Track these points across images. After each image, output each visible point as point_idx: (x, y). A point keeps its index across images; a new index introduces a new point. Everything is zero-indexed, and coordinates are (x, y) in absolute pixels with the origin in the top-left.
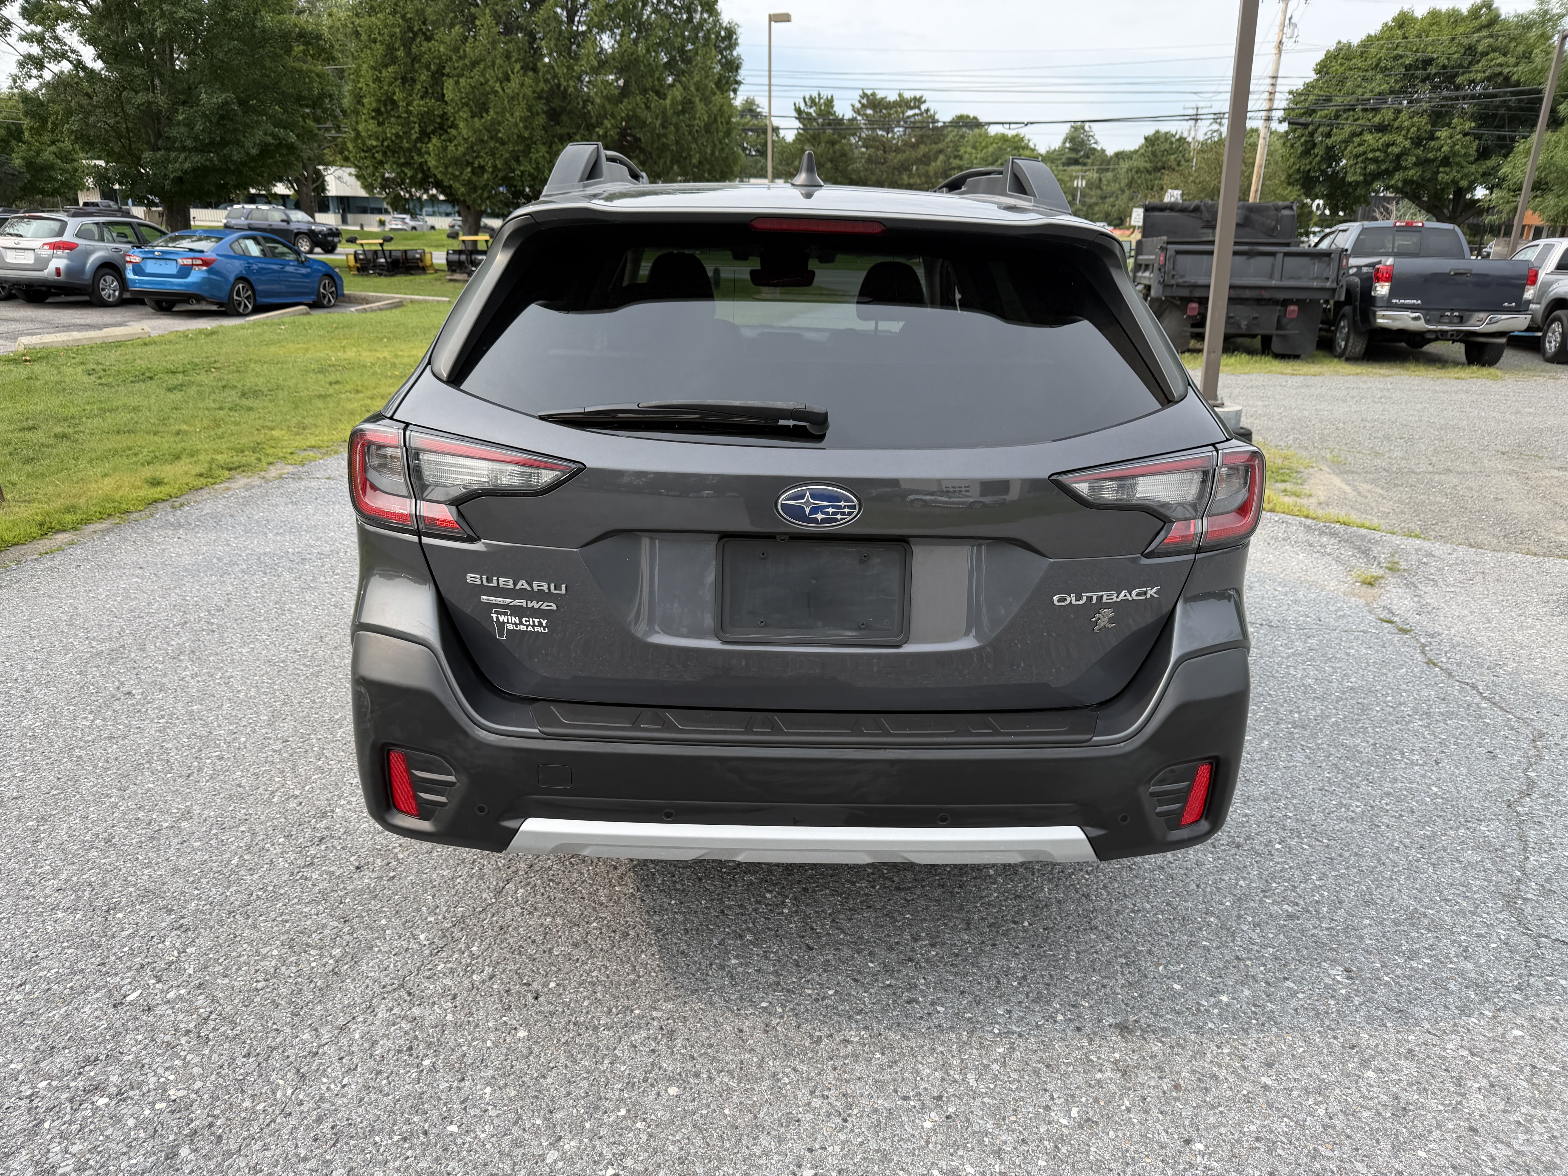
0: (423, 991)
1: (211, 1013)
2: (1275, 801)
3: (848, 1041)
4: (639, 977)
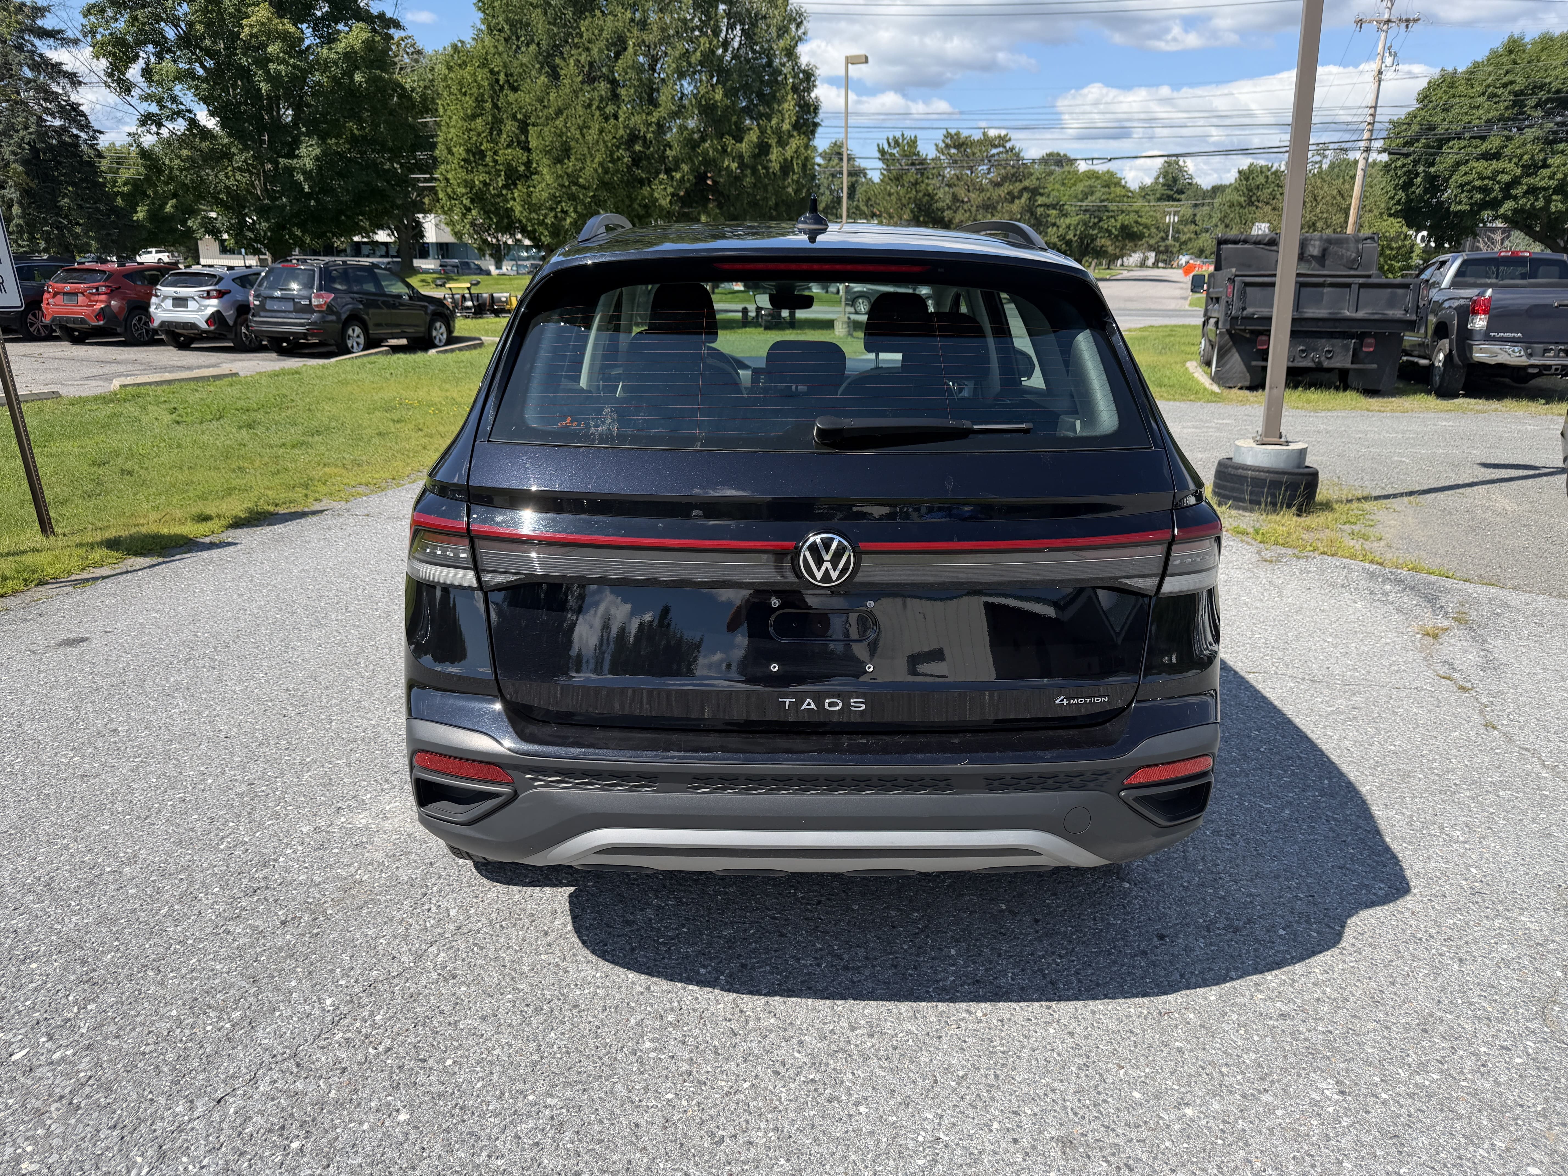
0: (313, 1063)
1: (90, 1077)
2: (1287, 880)
3: (751, 1143)
4: (542, 1058)
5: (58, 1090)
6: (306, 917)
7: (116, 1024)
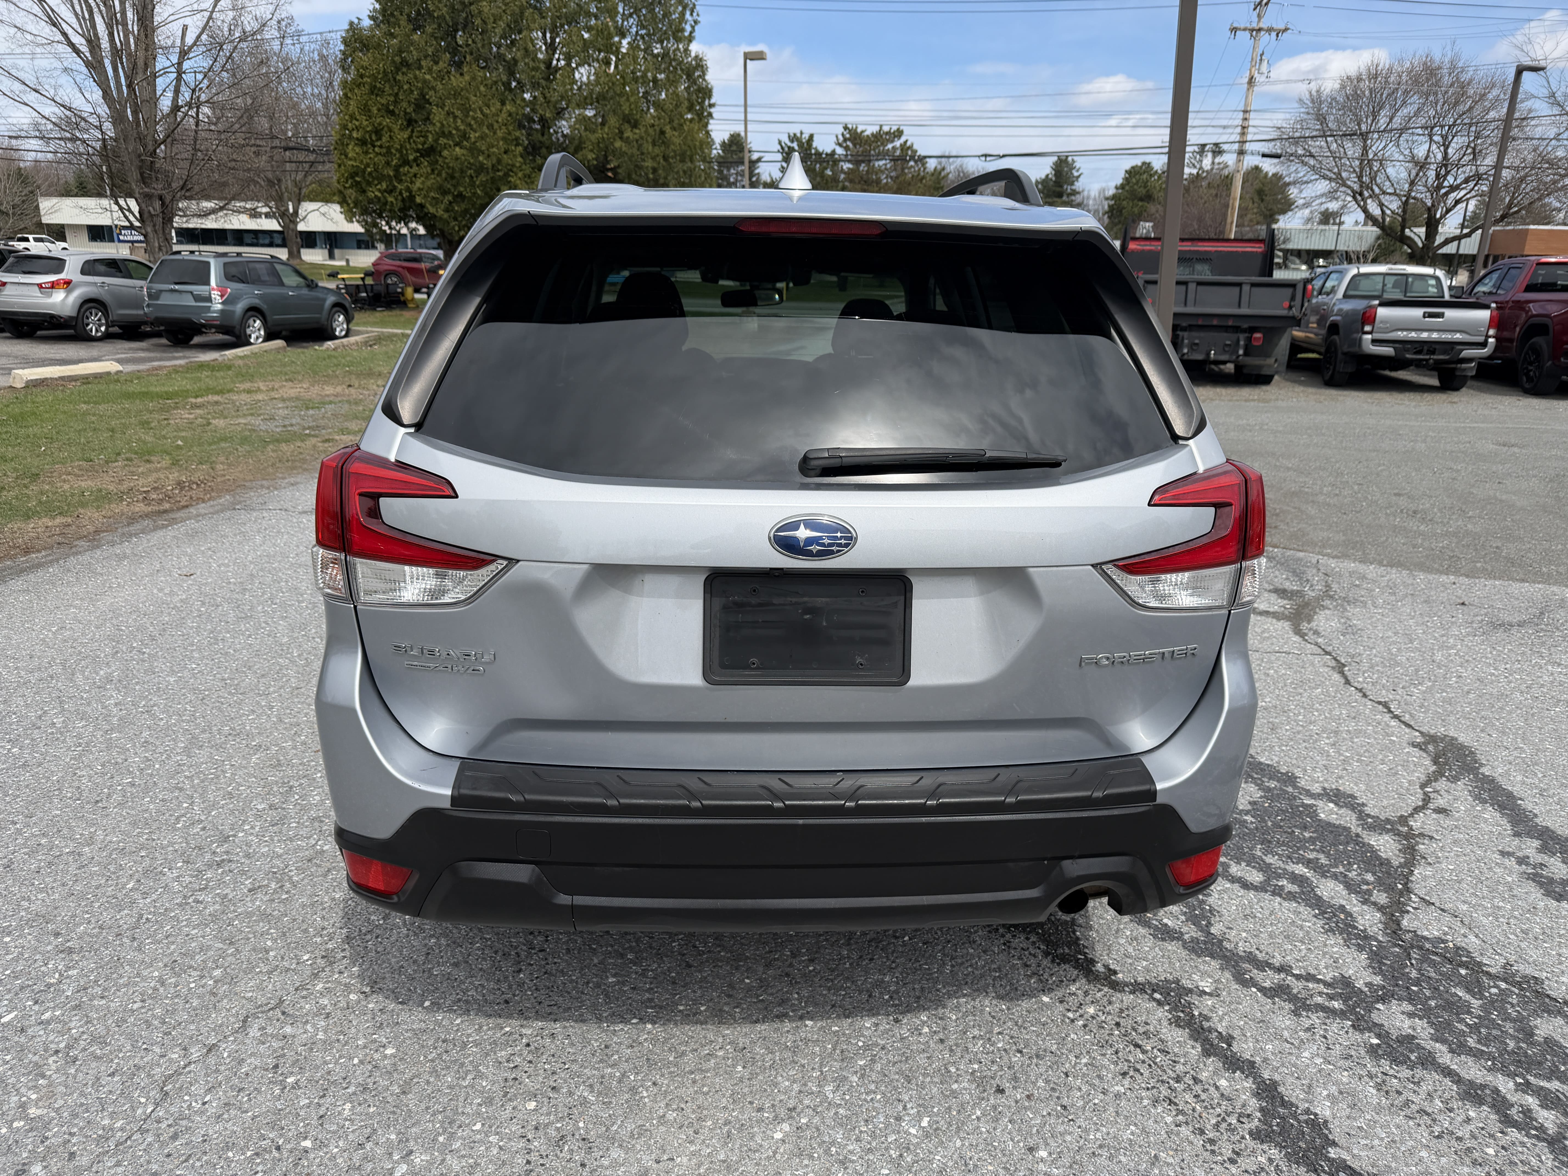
0: (297, 1010)
1: (83, 1033)
5: (52, 1046)
6: (273, 885)
7: (99, 986)
